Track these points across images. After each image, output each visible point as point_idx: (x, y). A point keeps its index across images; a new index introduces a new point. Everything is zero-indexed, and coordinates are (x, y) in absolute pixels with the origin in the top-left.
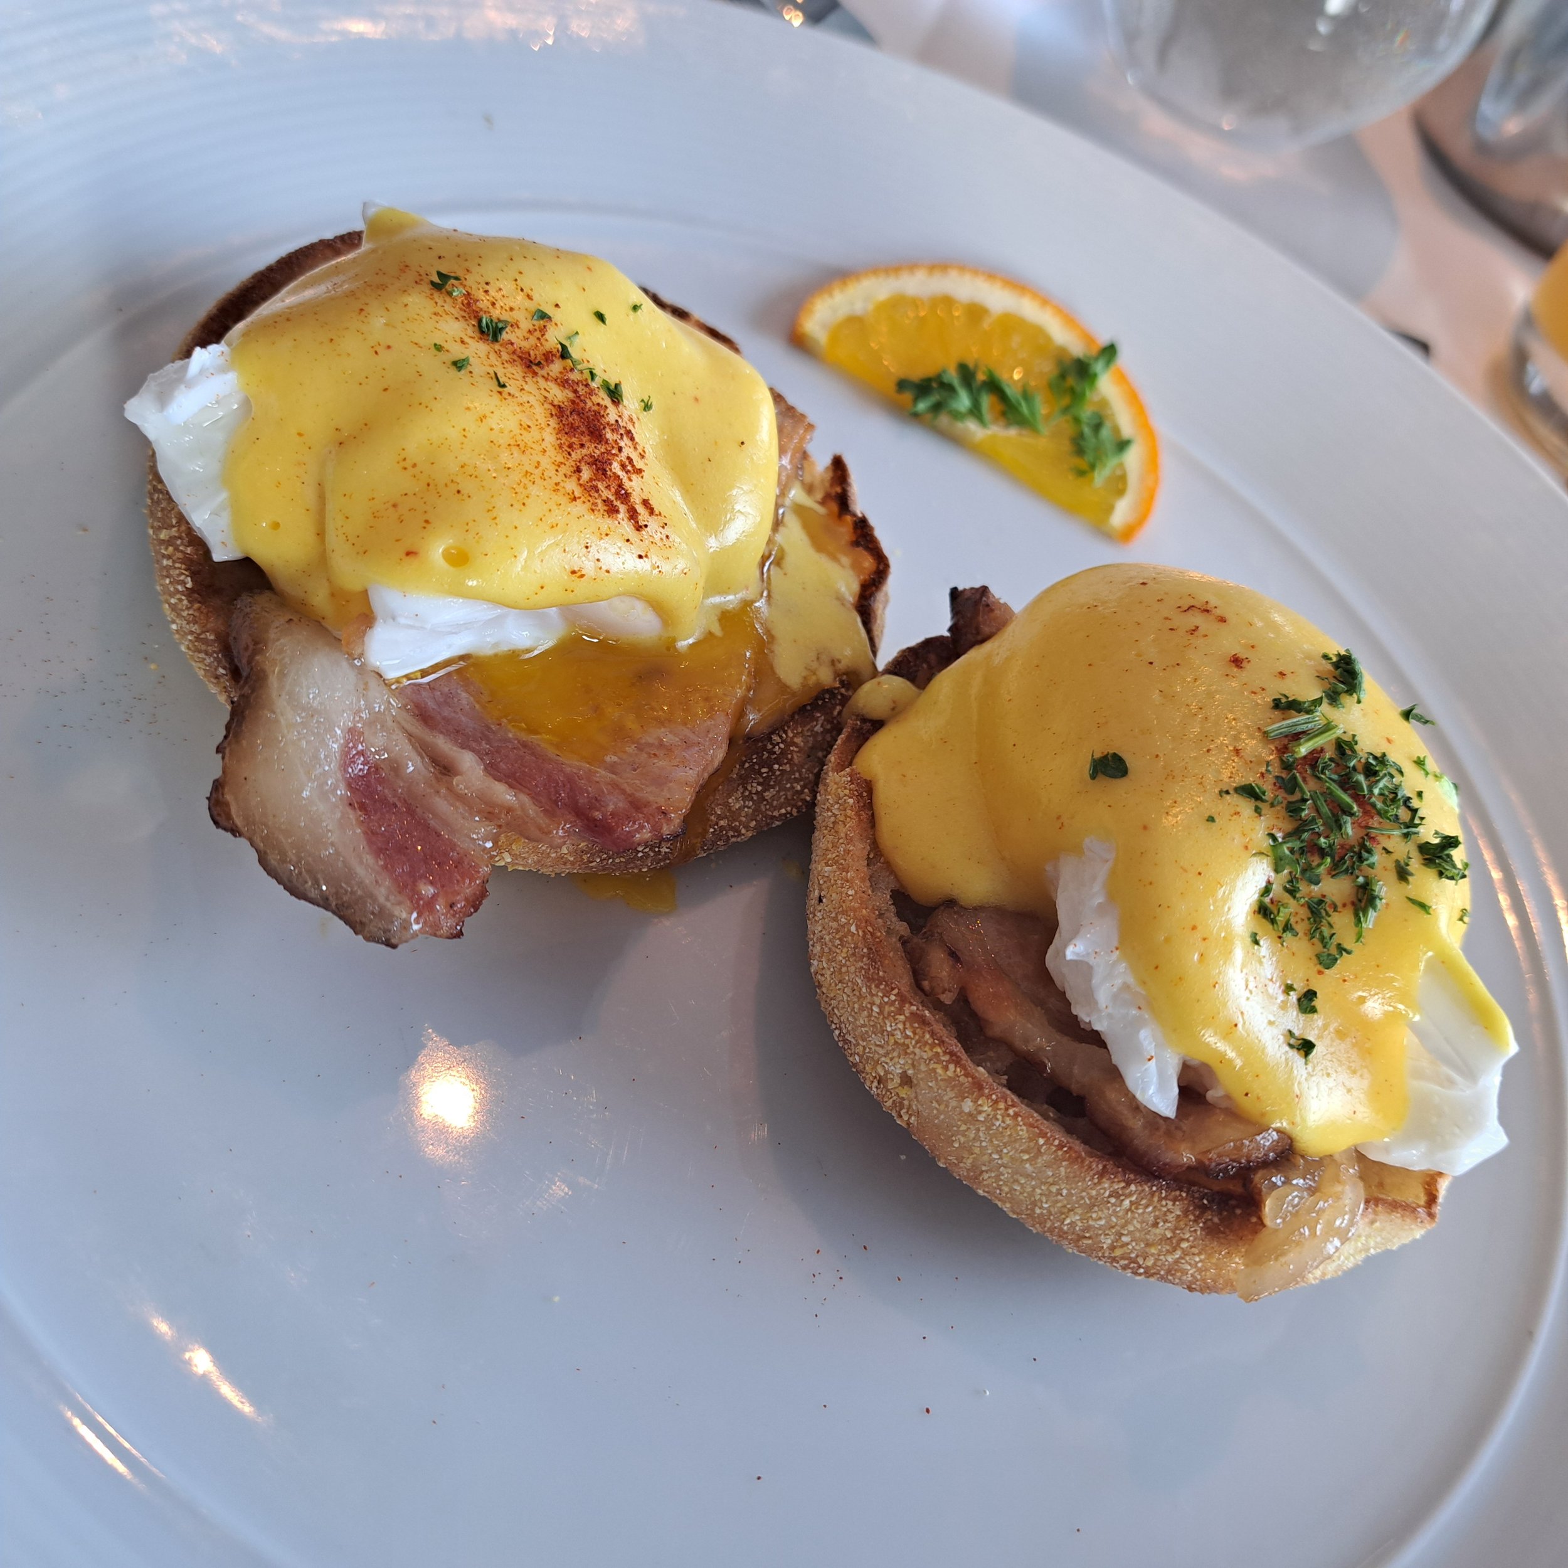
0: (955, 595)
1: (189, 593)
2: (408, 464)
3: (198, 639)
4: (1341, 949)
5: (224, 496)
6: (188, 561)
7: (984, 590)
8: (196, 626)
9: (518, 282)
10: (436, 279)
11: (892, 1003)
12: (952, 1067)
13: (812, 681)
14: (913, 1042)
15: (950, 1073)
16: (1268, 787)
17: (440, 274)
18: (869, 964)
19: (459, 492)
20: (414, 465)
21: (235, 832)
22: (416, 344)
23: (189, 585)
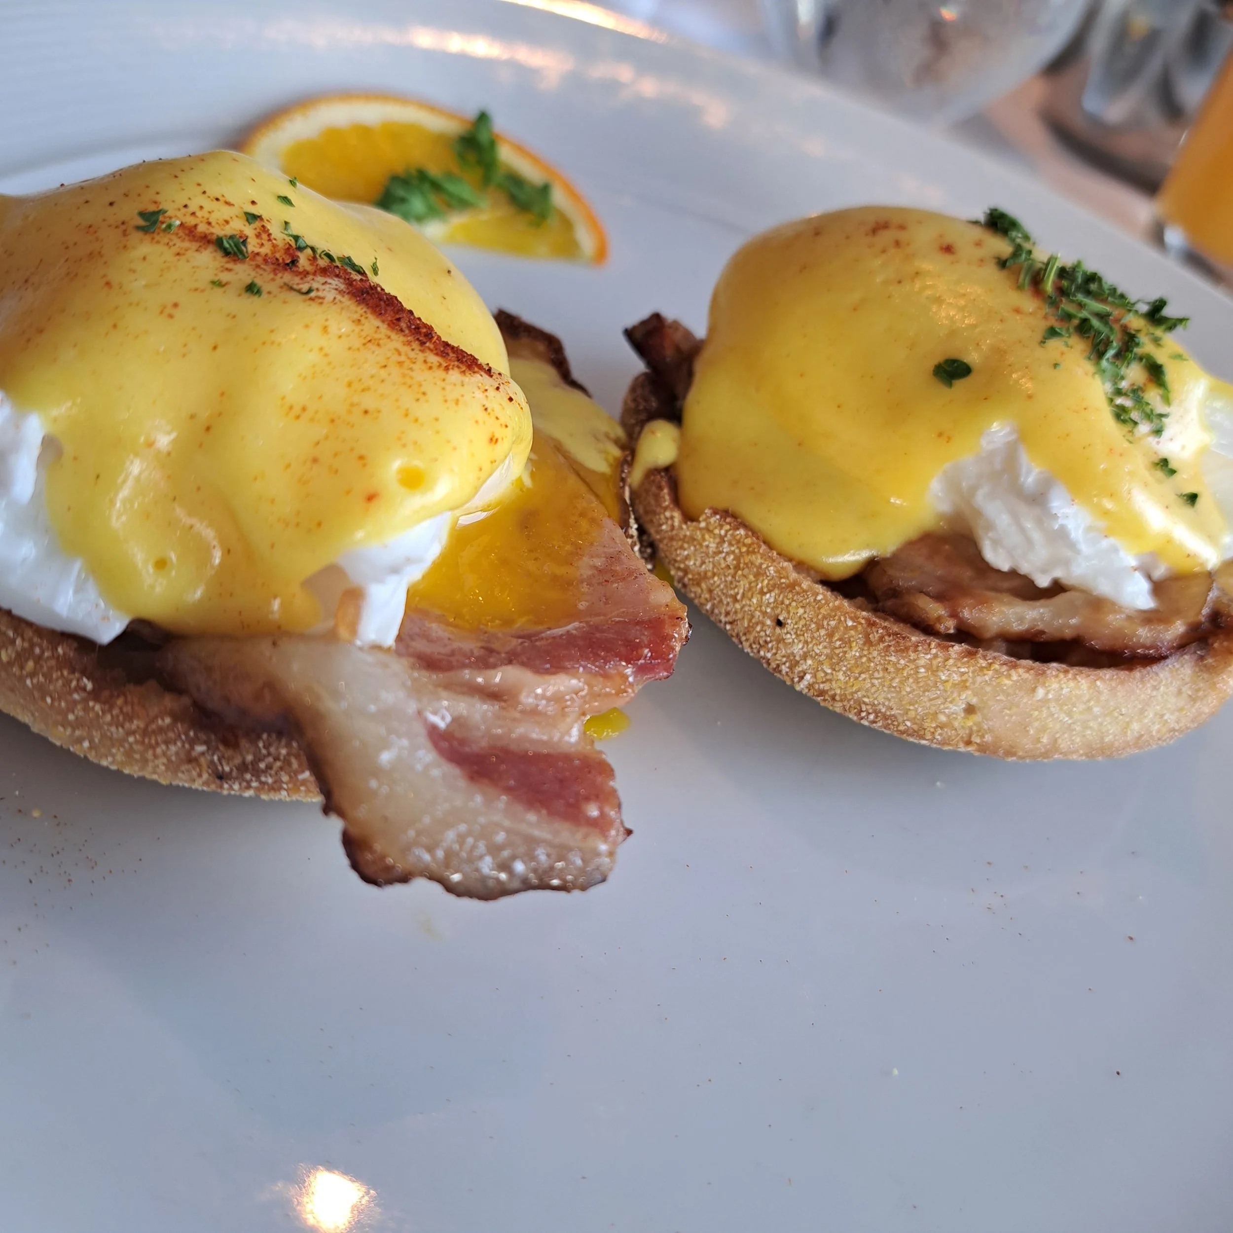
0: (630, 334)
1: (95, 695)
2: (297, 410)
3: (145, 733)
4: (1161, 416)
5: (77, 566)
6: (64, 663)
7: (657, 318)
8: (135, 722)
9: (208, 193)
10: (141, 222)
11: (936, 656)
12: (1013, 672)
13: (611, 460)
14: (971, 674)
15: (1015, 678)
16: (1057, 326)
17: (142, 214)
18: (894, 639)
19: (366, 412)
20: (304, 409)
21: (404, 879)
22: (196, 290)
23: (89, 686)
